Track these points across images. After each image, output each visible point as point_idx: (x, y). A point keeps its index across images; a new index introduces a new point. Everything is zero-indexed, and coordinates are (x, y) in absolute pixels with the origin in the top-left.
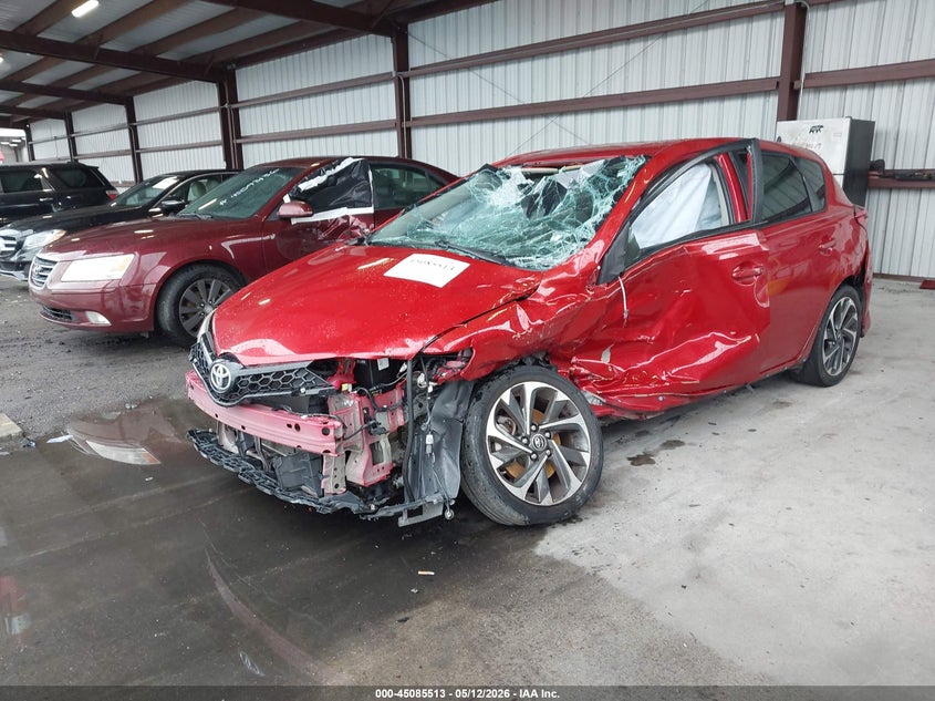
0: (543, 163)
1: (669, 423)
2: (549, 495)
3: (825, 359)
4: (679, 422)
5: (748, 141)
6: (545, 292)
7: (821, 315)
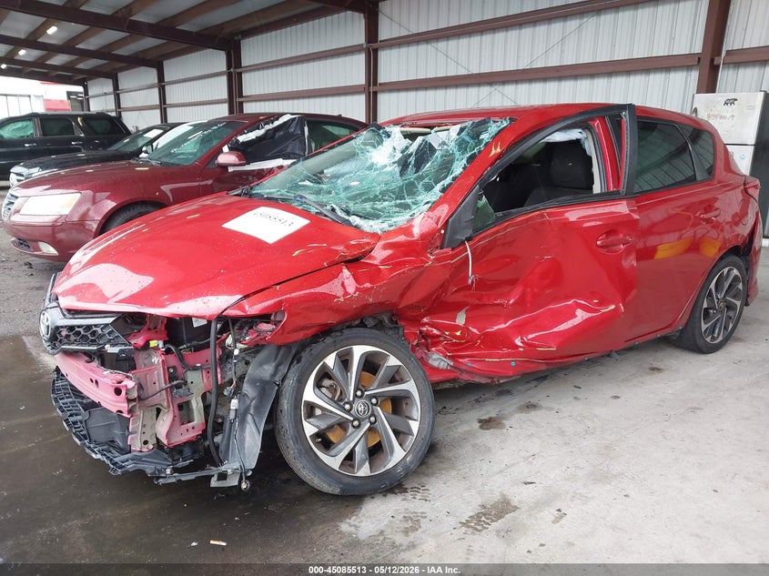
0: (419, 123)
1: (535, 383)
2: (367, 464)
3: (704, 327)
4: (545, 382)
5: (623, 107)
6: (380, 254)
7: (700, 283)
